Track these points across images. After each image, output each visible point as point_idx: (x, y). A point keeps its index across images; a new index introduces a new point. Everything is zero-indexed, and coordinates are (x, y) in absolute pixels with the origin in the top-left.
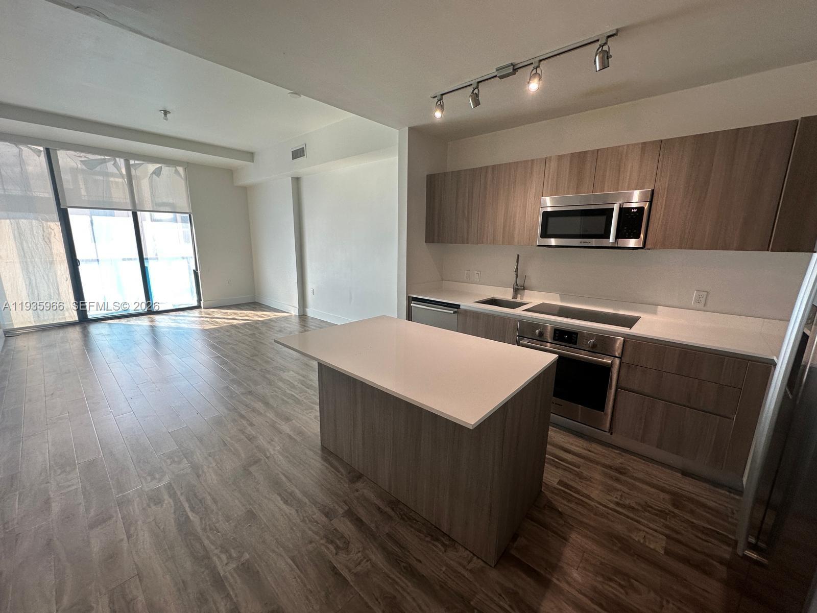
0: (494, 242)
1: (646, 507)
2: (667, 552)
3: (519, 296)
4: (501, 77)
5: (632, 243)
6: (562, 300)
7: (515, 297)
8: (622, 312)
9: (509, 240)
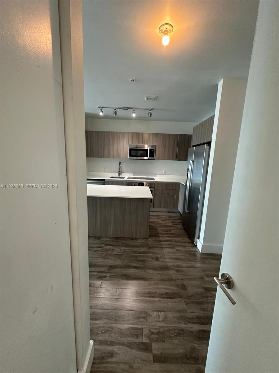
0: (114, 157)
1: (166, 220)
2: (173, 224)
3: (120, 175)
4: (123, 109)
5: (146, 158)
6: (134, 175)
7: (119, 176)
8: (149, 177)
9: (118, 157)
